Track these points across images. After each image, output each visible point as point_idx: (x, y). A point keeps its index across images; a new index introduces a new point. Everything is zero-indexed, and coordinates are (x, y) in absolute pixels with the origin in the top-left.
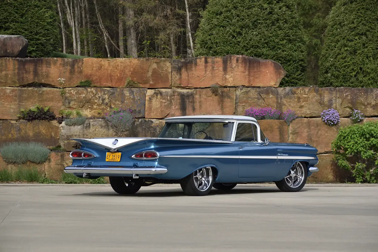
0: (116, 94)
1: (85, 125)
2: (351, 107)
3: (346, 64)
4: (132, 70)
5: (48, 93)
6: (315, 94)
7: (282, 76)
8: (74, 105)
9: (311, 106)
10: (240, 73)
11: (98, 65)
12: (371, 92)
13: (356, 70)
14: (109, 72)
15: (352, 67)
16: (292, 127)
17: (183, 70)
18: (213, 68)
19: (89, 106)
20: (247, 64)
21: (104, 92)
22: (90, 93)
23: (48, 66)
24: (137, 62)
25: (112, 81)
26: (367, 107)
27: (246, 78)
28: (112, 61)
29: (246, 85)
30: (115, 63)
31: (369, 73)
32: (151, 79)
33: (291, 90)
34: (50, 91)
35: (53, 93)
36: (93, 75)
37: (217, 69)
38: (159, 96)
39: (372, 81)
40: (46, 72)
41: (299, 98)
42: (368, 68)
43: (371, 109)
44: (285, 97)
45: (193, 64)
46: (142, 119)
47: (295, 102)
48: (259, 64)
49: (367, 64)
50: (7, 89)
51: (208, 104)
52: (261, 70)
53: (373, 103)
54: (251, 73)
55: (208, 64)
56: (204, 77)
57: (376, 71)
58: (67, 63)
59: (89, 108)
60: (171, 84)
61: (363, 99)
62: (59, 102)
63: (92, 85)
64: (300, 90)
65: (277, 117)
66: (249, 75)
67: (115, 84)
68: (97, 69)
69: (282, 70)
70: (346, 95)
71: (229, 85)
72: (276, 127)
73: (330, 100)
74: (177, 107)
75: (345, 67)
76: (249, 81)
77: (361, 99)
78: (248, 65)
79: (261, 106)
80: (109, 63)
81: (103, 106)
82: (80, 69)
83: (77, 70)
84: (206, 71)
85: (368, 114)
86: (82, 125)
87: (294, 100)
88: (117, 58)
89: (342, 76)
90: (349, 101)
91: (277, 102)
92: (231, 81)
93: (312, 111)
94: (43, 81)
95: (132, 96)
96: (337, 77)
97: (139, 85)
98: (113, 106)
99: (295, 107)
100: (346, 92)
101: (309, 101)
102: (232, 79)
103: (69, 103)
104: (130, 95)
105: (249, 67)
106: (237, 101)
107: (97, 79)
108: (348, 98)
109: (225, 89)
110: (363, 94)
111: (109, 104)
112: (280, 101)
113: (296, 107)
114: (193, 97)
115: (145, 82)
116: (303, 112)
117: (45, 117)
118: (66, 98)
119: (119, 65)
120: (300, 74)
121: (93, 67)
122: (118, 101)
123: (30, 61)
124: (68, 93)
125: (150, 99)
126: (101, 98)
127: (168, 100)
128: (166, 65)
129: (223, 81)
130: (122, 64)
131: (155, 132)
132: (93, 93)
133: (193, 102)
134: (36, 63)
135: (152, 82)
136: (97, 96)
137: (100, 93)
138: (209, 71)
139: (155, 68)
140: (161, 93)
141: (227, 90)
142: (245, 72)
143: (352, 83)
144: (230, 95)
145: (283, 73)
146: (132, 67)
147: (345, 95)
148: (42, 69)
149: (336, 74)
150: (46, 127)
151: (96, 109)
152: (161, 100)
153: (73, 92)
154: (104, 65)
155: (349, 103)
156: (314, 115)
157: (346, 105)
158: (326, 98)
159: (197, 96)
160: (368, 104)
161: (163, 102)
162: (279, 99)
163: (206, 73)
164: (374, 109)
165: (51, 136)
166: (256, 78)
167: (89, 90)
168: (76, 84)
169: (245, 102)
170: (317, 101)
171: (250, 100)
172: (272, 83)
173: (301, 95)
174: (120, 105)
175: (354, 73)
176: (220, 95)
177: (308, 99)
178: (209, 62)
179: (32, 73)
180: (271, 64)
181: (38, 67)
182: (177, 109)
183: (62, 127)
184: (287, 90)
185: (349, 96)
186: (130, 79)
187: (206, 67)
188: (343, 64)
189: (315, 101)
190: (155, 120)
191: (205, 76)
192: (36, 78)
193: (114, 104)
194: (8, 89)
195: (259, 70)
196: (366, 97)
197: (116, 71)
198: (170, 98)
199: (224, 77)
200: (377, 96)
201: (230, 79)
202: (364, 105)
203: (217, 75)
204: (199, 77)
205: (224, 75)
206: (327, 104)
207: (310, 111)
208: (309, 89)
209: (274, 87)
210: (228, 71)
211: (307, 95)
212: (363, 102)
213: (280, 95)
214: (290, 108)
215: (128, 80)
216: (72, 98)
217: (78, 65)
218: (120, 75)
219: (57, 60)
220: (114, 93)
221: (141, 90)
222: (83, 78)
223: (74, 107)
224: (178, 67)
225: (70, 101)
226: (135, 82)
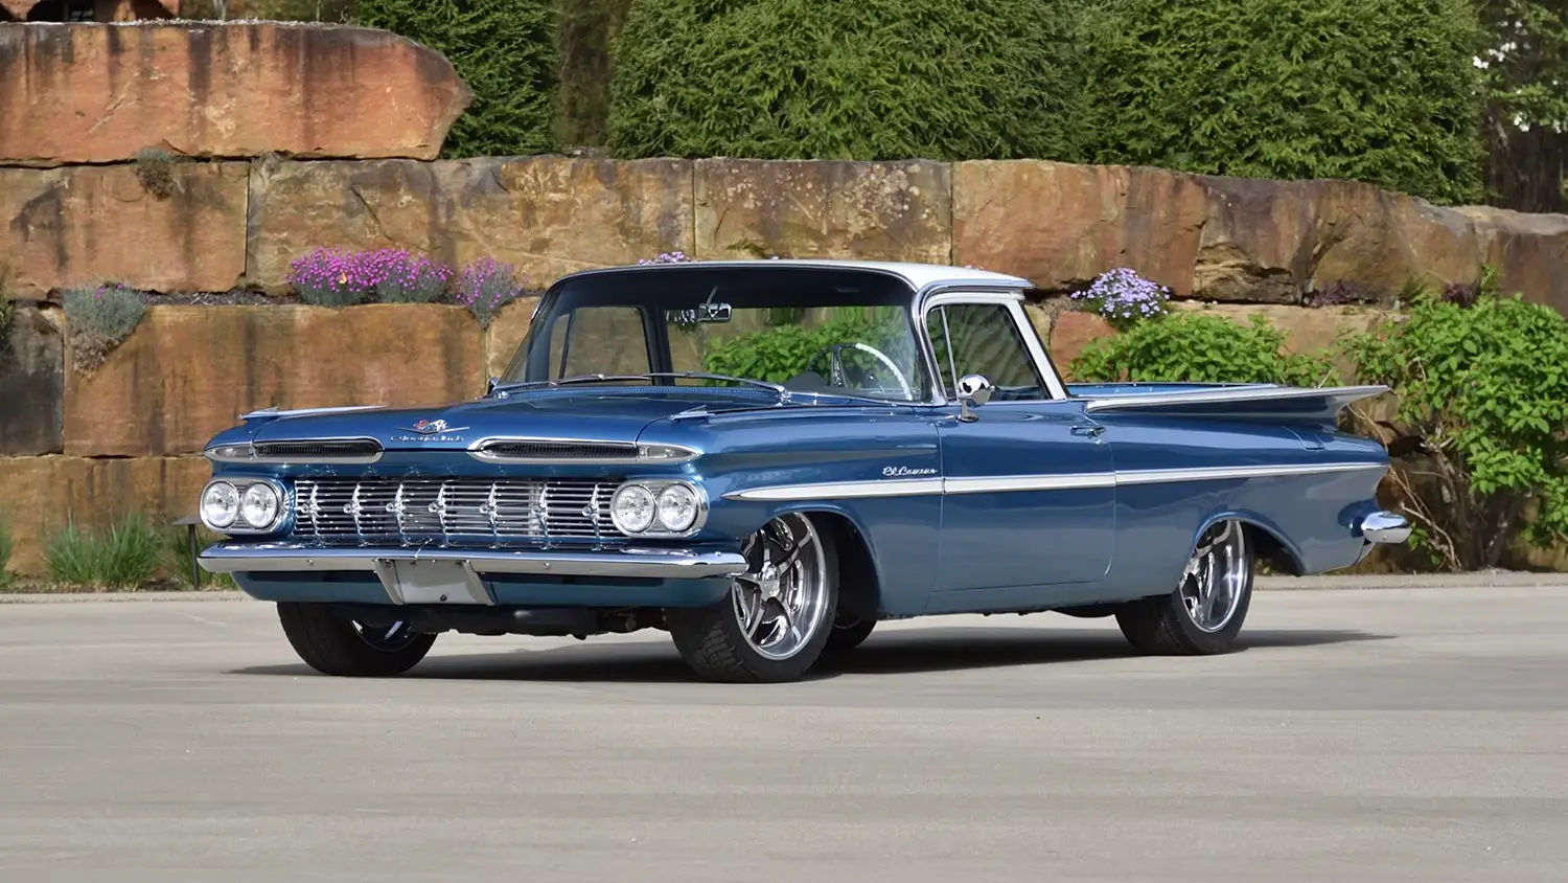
2: (760, 244)
3: (734, 52)
6: (602, 188)
7: (454, 106)
9: (582, 242)
10: (266, 98)
12: (845, 181)
13: (776, 81)
15: (758, 68)
16: (499, 335)
18: (146, 73)
20: (297, 54)
26: (830, 247)
27: (292, 117)
29: (296, 150)
31: (835, 96)
33: (495, 174)
37: (162, 81)
39: (849, 128)
41: (529, 208)
42: (831, 72)
43: (845, 252)
44: (466, 205)
45: (57, 55)
47: (515, 222)
48: (353, 57)
49: (826, 54)
51: (124, 234)
52: (360, 81)
53: (857, 226)
54: (315, 96)
55: (123, 59)
56: (105, 116)
57: (863, 86)
61: (810, 211)
64: (535, 170)
65: (433, 291)
66: (307, 104)
69: (452, 82)
70: (735, 192)
71: (218, 151)
72: (430, 335)
73: (668, 216)
75: (728, 67)
76: (309, 133)
77: (804, 209)
78: (302, 62)
79: (358, 243)
84: (113, 87)
87: (508, 217)
89: (715, 109)
90: (751, 219)
91: (434, 225)
92: (227, 131)
93: (586, 265)
96: (695, 113)
99: (512, 246)
100: (738, 179)
101: (573, 219)
102: (230, 123)
105: (309, 68)
106: (255, 222)
108: (746, 205)
109: (202, 169)
110: (810, 186)
112: (443, 220)
113: (518, 246)
114: (59, 207)
116: (545, 267)
120: (529, 100)
129: (193, 131)
133: (59, 226)
138: (129, 90)
141: (211, 172)
142: (289, 93)
143: (760, 139)
144: (223, 193)
145: (459, 96)
147: (730, 191)
149: (691, 98)
155: (751, 226)
157: (737, 238)
158: (649, 207)
159: (76, 202)
160: (835, 231)
163: (113, 96)
164: (859, 253)
166: (341, 118)
169: (293, 226)
170: (607, 220)
171: (314, 218)
172: (410, 142)
173: (537, 193)
175: (769, 95)
176: (179, 193)
177: (568, 210)
178: (127, 46)
180: (405, 55)
184: (477, 172)
185: (751, 195)
187: (113, 69)
188: (718, 53)
189: (601, 218)
191: (110, 113)
195: (350, 83)
196: (825, 202)
199: (195, 116)
200: (870, 197)
201: (221, 126)
202: (816, 235)
203: (162, 105)
204: (82, 114)
205: (193, 105)
206: (655, 232)
207: (576, 265)
208: (574, 165)
209: (418, 160)
210: (212, 89)
211: (567, 191)
212: (810, 224)
213: (443, 194)
214: (488, 249)
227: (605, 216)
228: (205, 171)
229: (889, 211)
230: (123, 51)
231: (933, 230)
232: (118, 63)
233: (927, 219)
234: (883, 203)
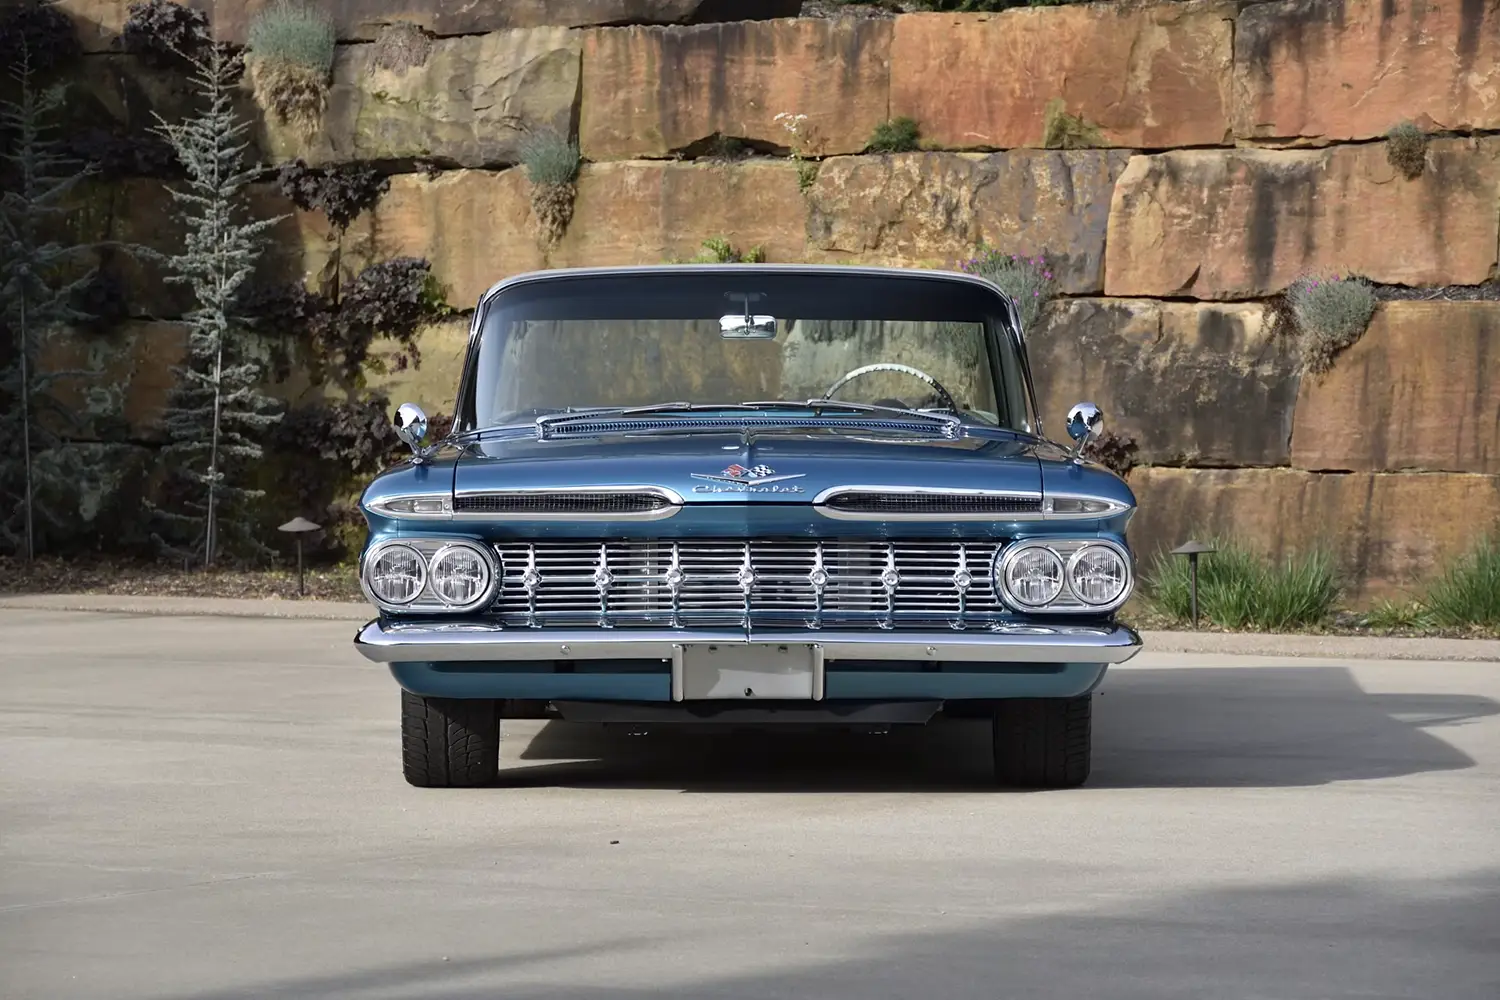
0: (1005, 178)
4: (1067, 62)
5: (757, 187)
8: (847, 235)
11: (947, 45)
14: (984, 77)
17: (1282, 54)
18: (1414, 37)
19: (902, 243)
21: (956, 173)
22: (898, 179)
23: (764, 58)
24: (1087, 22)
25: (992, 121)
28: (994, 23)
30: (1004, 33)
32: (1148, 107)
34: (764, 173)
35: (773, 181)
36: (927, 91)
37: (1429, 46)
38: (1164, 187)
40: (754, 86)
45: (1328, 21)
46: (1086, 301)
50: (629, 168)
51: (1374, 221)
55: (1395, 22)
56: (1371, 87)
58: (834, 42)
59: (901, 249)
60: (1228, 127)
62: (795, 226)
63: (922, 142)
67: (1004, 131)
68: (941, 65)
71: (1478, 124)
74: (1233, 239)
80: (984, 33)
81: (950, 242)
82: (877, 69)
83: (866, 72)
84: (1382, 56)
88: (1012, 10)
92: (1489, 100)
94: (746, 129)
95: (1063, 189)
97: (1102, 133)
98: (987, 239)
102: (1492, 91)
103: (828, 229)
104: (1053, 186)
107: (938, 112)
109: (1459, 146)
111: (971, 229)
114: (1313, 190)
115: (1125, 120)
118: (815, 208)
119: (1020, 39)
121: (927, 55)
122: (1011, 216)
123: (703, 40)
124: (822, 181)
125: (1128, 202)
126: (944, 201)
127: (1199, 207)
128: (1208, 33)
129: (1452, 102)
130: (1029, 36)
131: (1125, 362)
132: (910, 180)
133: (1310, 213)
134: (723, 50)
135: (1154, 117)
136: (926, 193)
137: (938, 180)
138: (1397, 57)
139: (1163, 50)
140: (1174, 173)
141: (1468, 149)
144: (1479, 172)
146: (1070, 50)
148: (742, 75)
151: (922, 254)
152: (1169, 207)
153: (839, 177)
154: (966, 45)
159: (1330, 185)
161: (1178, 217)
163: (1380, 65)
167: (898, 163)
168: (863, 139)
174: (1015, 232)
176: (1431, 172)
178: (1400, 9)
179: (705, 93)
181: (728, 64)
182: (1234, 249)
186: (1063, 106)
187: (1384, 34)
190: (1140, 303)
191: (1376, 84)
192: (721, 116)
193: (994, 230)
194: (634, 169)
197: (1010, 69)
198: (1209, 197)
199: (1458, 84)
201: (1483, 96)
203: (1428, 72)
204: (1349, 86)
205: (1459, 71)
210: (1479, 53)
215: (1057, 115)
216: (835, 204)
217: (873, 48)
218: (1022, 90)
219: (797, 29)
220: (995, 176)
221: (1102, 158)
222: (892, 111)
223: (848, 248)
224: (1254, 39)
225: (829, 218)
226: (1084, 121)
228: (1462, 147)
230: (1396, 13)
232: (1389, 27)
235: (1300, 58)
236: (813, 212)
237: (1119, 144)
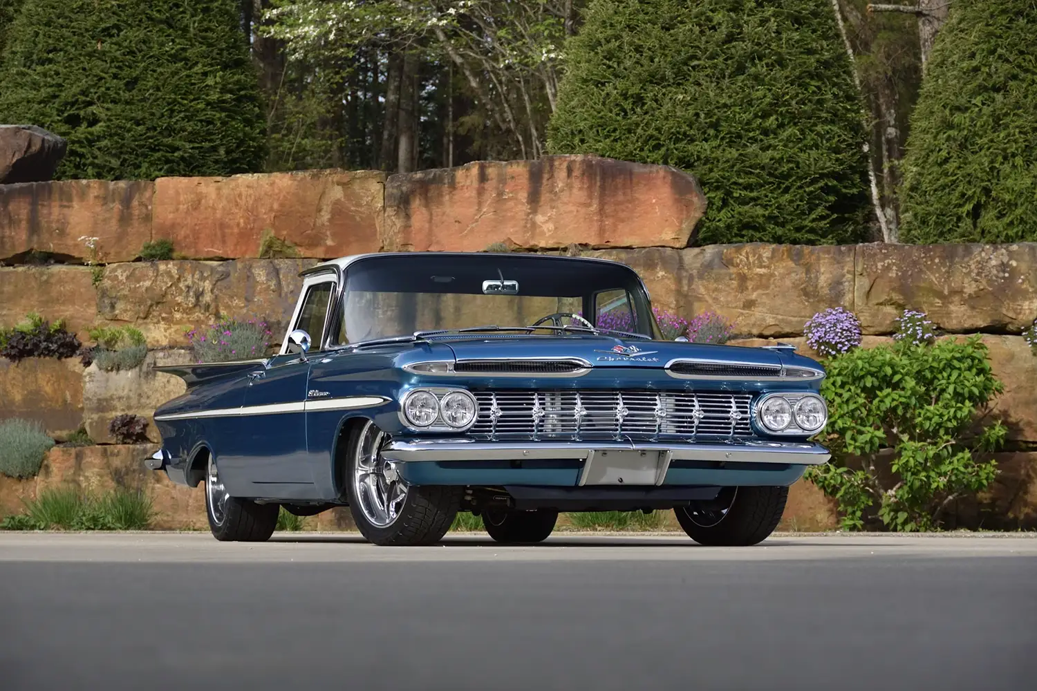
0: (234, 276)
1: (145, 368)
2: (901, 302)
4: (276, 206)
5: (61, 282)
6: (791, 264)
7: (695, 210)
8: (126, 311)
9: (778, 301)
10: (574, 209)
11: (192, 196)
12: (964, 256)
14: (218, 216)
17: (416, 203)
18: (500, 194)
19: (164, 315)
20: (595, 179)
21: (202, 273)
22: (163, 276)
23: (66, 204)
24: (290, 182)
25: (224, 242)
26: (951, 303)
27: (591, 221)
28: (226, 184)
29: (593, 242)
30: (233, 189)
32: (328, 233)
33: (720, 254)
34: (67, 273)
35: (73, 278)
36: (179, 224)
37: (510, 199)
40: (58, 221)
41: (743, 278)
43: (963, 308)
44: (701, 277)
45: (445, 184)
47: (733, 289)
48: (631, 180)
52: (636, 195)
53: (970, 289)
54: (606, 207)
55: (487, 185)
56: (473, 223)
58: (114, 193)
59: (163, 319)
60: (382, 245)
61: (936, 278)
62: (89, 306)
63: (175, 255)
64: (747, 253)
65: (672, 335)
66: (601, 211)
67: (232, 248)
68: (188, 207)
69: (694, 194)
70: (883, 266)
71: (543, 244)
73: (837, 284)
76: (602, 231)
77: (932, 277)
78: (598, 184)
80: (219, 189)
81: (198, 315)
82: (144, 210)
83: (136, 212)
85: (953, 324)
86: (137, 369)
87: (729, 286)
88: (238, 175)
90: (894, 285)
91: (679, 292)
92: (549, 231)
93: (780, 317)
94: (52, 247)
95: (274, 282)
97: (298, 249)
98: (223, 312)
99: (731, 306)
100: (886, 256)
101: (772, 286)
102: (551, 226)
103: (113, 307)
104: (267, 280)
105: (603, 188)
107: (186, 237)
108: (890, 275)
110: (937, 260)
111: (213, 306)
112: (686, 288)
113: (734, 305)
115: (314, 241)
116: (753, 319)
117: (47, 348)
118: (104, 293)
119: (244, 193)
121: (179, 203)
122: (239, 298)
123: (21, 192)
124: (109, 278)
126: (194, 289)
128: (368, 190)
129: (525, 232)
130: (251, 191)
132: (171, 277)
134: (35, 199)
135: (333, 240)
136: (181, 285)
137: (190, 277)
138: (489, 206)
139: (339, 200)
142: (590, 205)
145: (698, 204)
146: (278, 199)
147: (880, 265)
148: (50, 214)
150: (52, 376)
151: (179, 322)
153: (121, 275)
154: (206, 197)
155: (893, 289)
156: (787, 330)
157: (884, 297)
158: (824, 278)
160: (954, 292)
162: (685, 282)
163: (479, 210)
164: (973, 308)
165: (65, 401)
166: (623, 221)
167: (162, 267)
168: (133, 253)
170: (795, 286)
172: (667, 236)
173: (749, 269)
174: (241, 308)
177: (769, 280)
178: (490, 177)
179: (24, 224)
180: (664, 178)
181: (40, 207)
183: (90, 374)
184: (709, 255)
185: (894, 268)
186: (272, 233)
187: (481, 192)
189: (791, 285)
191: (477, 221)
192: (35, 238)
193: (228, 307)
195: (629, 198)
196: (948, 272)
197: (237, 211)
199: (529, 221)
200: (981, 268)
201: (546, 227)
202: (939, 295)
203: (509, 215)
204: (459, 222)
205: (529, 214)
206: (827, 294)
207: (773, 318)
208: (773, 249)
209: (673, 248)
210: (541, 203)
211: (768, 267)
212: (935, 287)
213: (687, 271)
214: (715, 307)
215: (268, 238)
216: (119, 292)
217: (141, 198)
218: (244, 223)
219: (88, 186)
220: (228, 275)
221: (300, 264)
222: (153, 235)
223: (126, 319)
224: (399, 194)
225: (114, 300)
226: (286, 242)
227: (794, 283)
229: (994, 278)
230: (488, 180)
231: (1026, 291)
232: (483, 188)
233: (1022, 283)
234: (990, 272)
235: (427, 206)
236: (102, 297)
237: (309, 255)
